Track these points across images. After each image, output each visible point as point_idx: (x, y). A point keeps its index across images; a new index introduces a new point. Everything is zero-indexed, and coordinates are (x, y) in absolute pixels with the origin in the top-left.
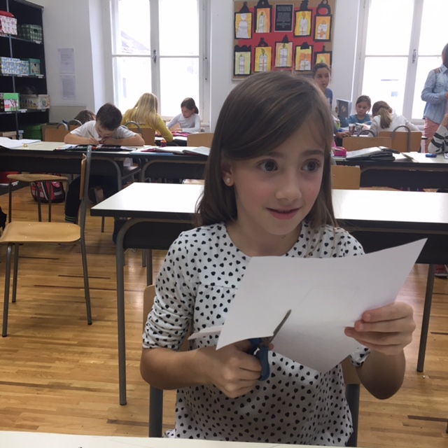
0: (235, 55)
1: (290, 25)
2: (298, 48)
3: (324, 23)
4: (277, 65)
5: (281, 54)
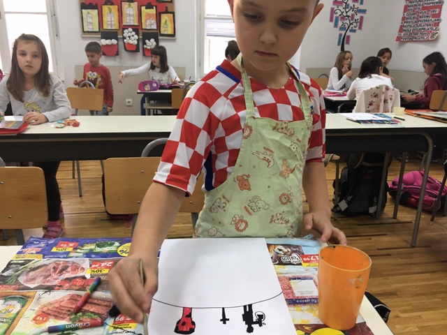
0: (82, 12)
2: (143, 8)
5: (128, 12)
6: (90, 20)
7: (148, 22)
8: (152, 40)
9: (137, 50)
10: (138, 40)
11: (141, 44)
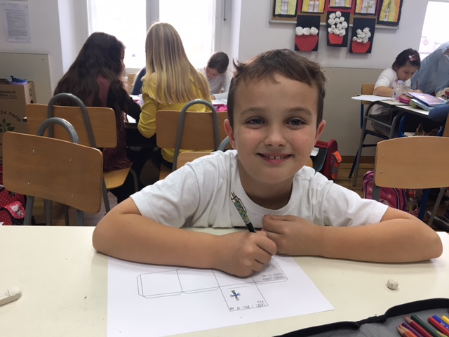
7: (365, 4)
8: (367, 30)
10: (347, 30)
11: (350, 34)
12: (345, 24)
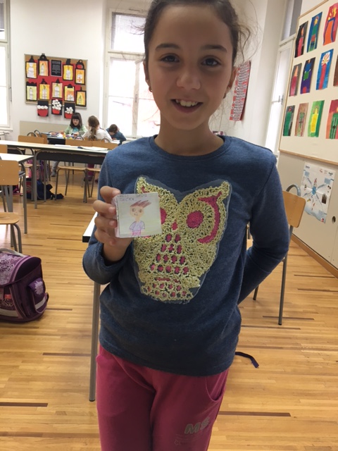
0: (26, 88)
1: (60, 73)
2: (66, 87)
3: (81, 73)
4: (53, 96)
5: (56, 90)
6: (31, 93)
7: (69, 96)
8: (71, 108)
9: (60, 114)
10: (61, 108)
11: (63, 110)
12: (60, 105)
